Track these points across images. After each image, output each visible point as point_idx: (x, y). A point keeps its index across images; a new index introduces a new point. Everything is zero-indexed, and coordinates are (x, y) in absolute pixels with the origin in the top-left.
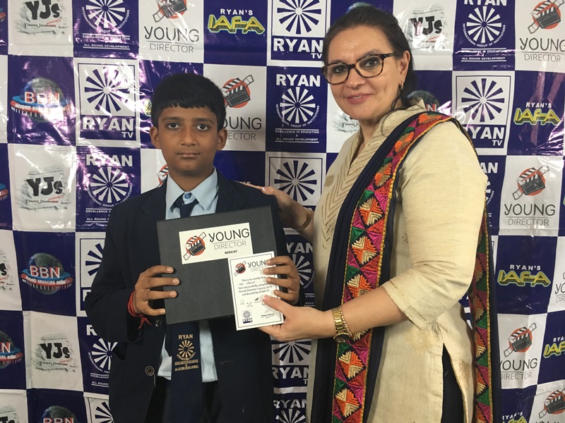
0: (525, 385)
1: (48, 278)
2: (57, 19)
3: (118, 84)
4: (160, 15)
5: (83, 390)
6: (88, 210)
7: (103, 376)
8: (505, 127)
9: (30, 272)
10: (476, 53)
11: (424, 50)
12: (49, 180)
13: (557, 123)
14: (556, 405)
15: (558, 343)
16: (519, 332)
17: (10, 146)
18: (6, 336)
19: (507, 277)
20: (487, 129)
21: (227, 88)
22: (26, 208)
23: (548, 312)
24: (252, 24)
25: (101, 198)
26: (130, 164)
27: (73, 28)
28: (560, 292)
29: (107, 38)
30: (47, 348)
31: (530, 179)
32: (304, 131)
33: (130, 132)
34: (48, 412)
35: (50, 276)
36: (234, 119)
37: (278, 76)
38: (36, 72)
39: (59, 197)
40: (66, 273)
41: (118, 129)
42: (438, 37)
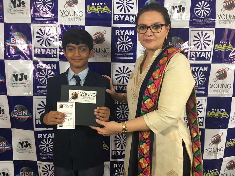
0: (218, 157)
1: (22, 115)
2: (24, 7)
3: (50, 34)
4: (67, 5)
5: (36, 160)
6: (38, 87)
7: (45, 155)
8: (211, 52)
9: (14, 113)
10: (199, 21)
12: (22, 75)
13: (232, 50)
14: (231, 166)
16: (216, 136)
17: (5, 60)
18: (4, 139)
19: (211, 114)
20: (203, 53)
21: (95, 36)
23: (228, 128)
24: (105, 9)
25: (43, 82)
26: (55, 68)
27: (31, 11)
28: (233, 120)
29: (45, 15)
30: (22, 144)
31: (221, 73)
32: (127, 54)
33: (55, 55)
34: (22, 170)
35: (23, 114)
36: (98, 49)
37: (116, 31)
38: (15, 30)
39: (26, 82)
40: (29, 113)
41: (50, 53)
42: (183, 14)
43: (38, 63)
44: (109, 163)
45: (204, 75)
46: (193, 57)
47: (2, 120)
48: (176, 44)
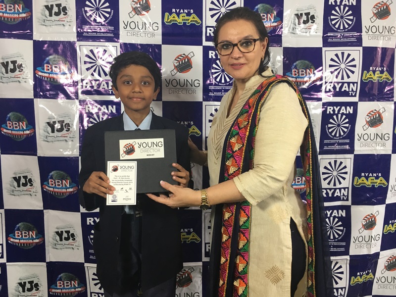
0: (372, 253)
2: (65, 16)
3: (107, 59)
4: (133, 13)
5: (84, 262)
8: (357, 83)
9: (49, 184)
10: (338, 36)
11: (304, 34)
12: (61, 122)
13: (389, 80)
14: (392, 265)
15: (392, 224)
16: (368, 217)
17: (35, 100)
18: (33, 226)
19: (360, 181)
20: (346, 85)
21: (177, 60)
22: (46, 141)
23: (386, 203)
24: (193, 19)
27: (77, 22)
28: (393, 190)
29: (99, 29)
30: (60, 234)
31: (373, 117)
32: (227, 88)
34: (61, 277)
35: (62, 186)
36: (182, 81)
37: (210, 52)
38: (52, 51)
39: (68, 134)
40: (73, 184)
41: (106, 88)
42: (313, 25)
43: (87, 104)
44: (201, 264)
45: (347, 120)
46: (330, 91)
47: (29, 196)
48: (303, 71)
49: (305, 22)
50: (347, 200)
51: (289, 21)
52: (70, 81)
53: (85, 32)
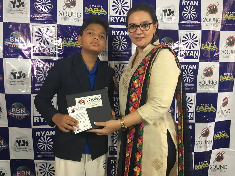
0: (208, 150)
1: (20, 113)
2: (23, 8)
4: (66, 7)
5: (34, 159)
6: (36, 85)
7: (43, 153)
8: (198, 51)
9: (12, 111)
10: (187, 23)
11: (168, 22)
12: (20, 73)
13: (217, 50)
14: (219, 158)
16: (205, 129)
17: (4, 59)
18: (1, 137)
19: (200, 108)
20: (192, 52)
22: (10, 84)
23: (215, 121)
24: (102, 11)
25: (42, 80)
27: (30, 12)
28: (219, 114)
29: (44, 16)
30: (19, 142)
31: (208, 71)
32: (123, 53)
34: (19, 169)
35: (20, 112)
37: (112, 31)
38: (14, 29)
39: (24, 80)
40: (27, 111)
41: (49, 52)
42: (173, 17)
43: (36, 62)
45: (193, 73)
46: (183, 55)
48: (167, 44)
49: (169, 15)
50: (193, 119)
51: (159, 14)
52: (26, 48)
53: (35, 17)
